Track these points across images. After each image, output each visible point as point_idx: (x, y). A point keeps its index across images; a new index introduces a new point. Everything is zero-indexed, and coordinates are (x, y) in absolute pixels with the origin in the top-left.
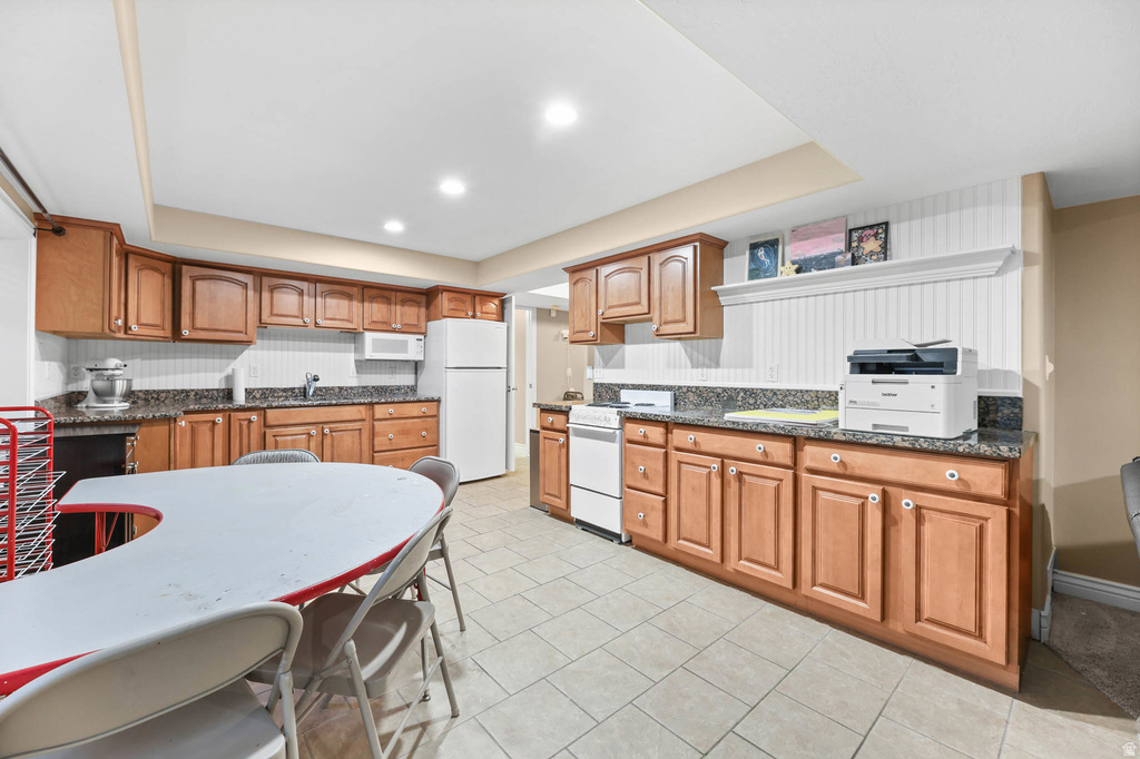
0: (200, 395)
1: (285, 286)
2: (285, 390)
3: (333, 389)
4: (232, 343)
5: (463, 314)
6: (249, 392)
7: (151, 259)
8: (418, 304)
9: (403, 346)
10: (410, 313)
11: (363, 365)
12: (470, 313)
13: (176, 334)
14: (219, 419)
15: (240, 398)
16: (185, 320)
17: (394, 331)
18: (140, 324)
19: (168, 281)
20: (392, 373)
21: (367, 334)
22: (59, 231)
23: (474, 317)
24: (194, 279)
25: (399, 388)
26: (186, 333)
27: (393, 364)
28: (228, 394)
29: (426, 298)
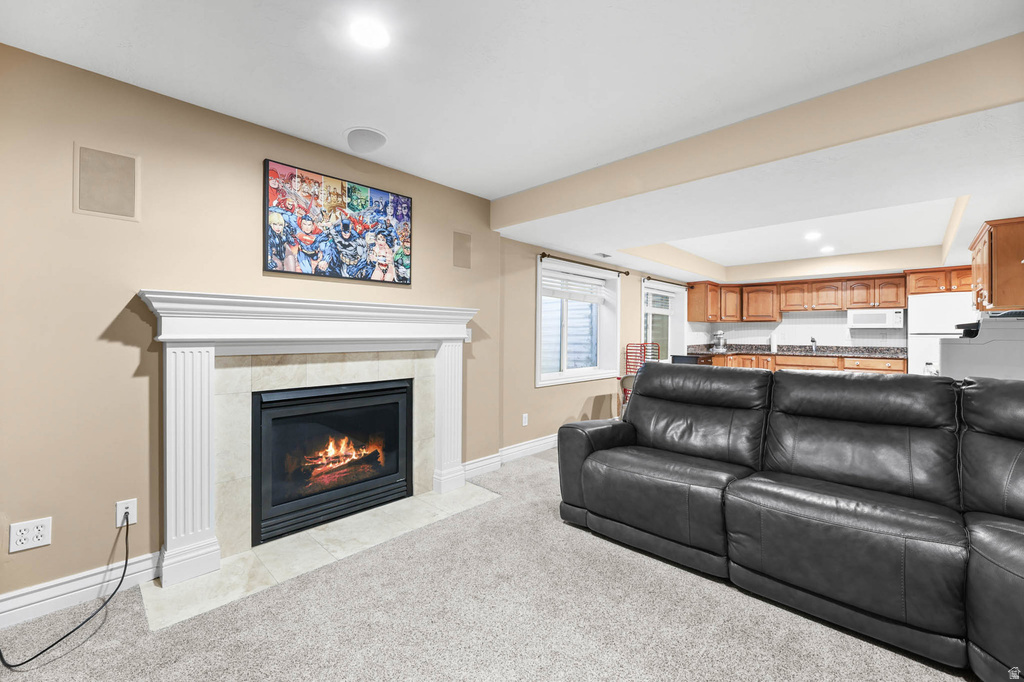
0: (758, 347)
1: (794, 289)
2: (800, 347)
3: (832, 347)
4: (768, 321)
5: (935, 289)
6: (780, 347)
7: (730, 287)
8: (897, 286)
9: (883, 318)
10: (889, 293)
11: (855, 332)
12: (943, 288)
13: (742, 320)
14: (754, 358)
15: (774, 350)
16: (745, 313)
17: (874, 307)
18: (726, 316)
19: (739, 296)
20: (883, 338)
21: (849, 311)
22: (692, 287)
23: (949, 290)
24: (748, 293)
25: (888, 349)
26: (745, 318)
27: (884, 332)
28: (769, 348)
29: (899, 280)
